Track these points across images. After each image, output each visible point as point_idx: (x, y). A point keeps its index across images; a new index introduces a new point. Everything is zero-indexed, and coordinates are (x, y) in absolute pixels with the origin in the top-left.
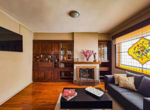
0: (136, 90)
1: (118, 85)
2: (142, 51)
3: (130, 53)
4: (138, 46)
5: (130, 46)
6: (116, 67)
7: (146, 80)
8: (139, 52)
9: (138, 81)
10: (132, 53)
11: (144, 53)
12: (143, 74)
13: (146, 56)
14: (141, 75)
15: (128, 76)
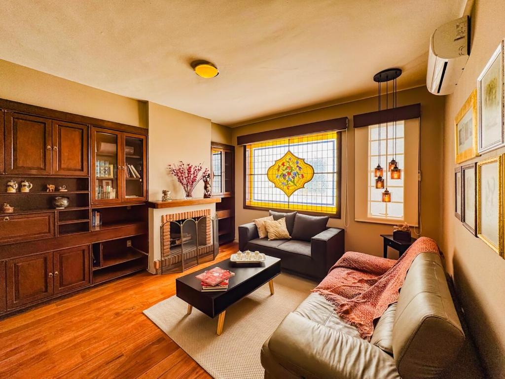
0: (291, 237)
1: (266, 238)
2: (289, 174)
3: (270, 176)
4: (283, 164)
5: (271, 164)
6: (246, 207)
7: (300, 218)
8: (284, 176)
9: (291, 222)
10: (275, 176)
11: (290, 177)
12: (294, 211)
13: (293, 182)
14: (292, 213)
15: (276, 218)
